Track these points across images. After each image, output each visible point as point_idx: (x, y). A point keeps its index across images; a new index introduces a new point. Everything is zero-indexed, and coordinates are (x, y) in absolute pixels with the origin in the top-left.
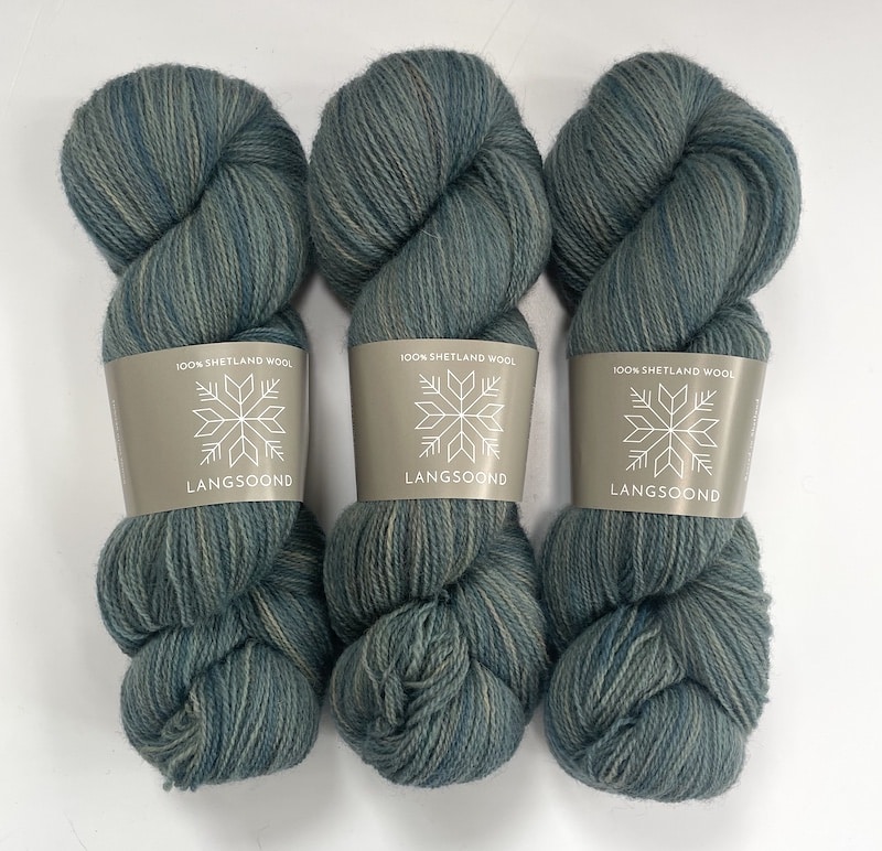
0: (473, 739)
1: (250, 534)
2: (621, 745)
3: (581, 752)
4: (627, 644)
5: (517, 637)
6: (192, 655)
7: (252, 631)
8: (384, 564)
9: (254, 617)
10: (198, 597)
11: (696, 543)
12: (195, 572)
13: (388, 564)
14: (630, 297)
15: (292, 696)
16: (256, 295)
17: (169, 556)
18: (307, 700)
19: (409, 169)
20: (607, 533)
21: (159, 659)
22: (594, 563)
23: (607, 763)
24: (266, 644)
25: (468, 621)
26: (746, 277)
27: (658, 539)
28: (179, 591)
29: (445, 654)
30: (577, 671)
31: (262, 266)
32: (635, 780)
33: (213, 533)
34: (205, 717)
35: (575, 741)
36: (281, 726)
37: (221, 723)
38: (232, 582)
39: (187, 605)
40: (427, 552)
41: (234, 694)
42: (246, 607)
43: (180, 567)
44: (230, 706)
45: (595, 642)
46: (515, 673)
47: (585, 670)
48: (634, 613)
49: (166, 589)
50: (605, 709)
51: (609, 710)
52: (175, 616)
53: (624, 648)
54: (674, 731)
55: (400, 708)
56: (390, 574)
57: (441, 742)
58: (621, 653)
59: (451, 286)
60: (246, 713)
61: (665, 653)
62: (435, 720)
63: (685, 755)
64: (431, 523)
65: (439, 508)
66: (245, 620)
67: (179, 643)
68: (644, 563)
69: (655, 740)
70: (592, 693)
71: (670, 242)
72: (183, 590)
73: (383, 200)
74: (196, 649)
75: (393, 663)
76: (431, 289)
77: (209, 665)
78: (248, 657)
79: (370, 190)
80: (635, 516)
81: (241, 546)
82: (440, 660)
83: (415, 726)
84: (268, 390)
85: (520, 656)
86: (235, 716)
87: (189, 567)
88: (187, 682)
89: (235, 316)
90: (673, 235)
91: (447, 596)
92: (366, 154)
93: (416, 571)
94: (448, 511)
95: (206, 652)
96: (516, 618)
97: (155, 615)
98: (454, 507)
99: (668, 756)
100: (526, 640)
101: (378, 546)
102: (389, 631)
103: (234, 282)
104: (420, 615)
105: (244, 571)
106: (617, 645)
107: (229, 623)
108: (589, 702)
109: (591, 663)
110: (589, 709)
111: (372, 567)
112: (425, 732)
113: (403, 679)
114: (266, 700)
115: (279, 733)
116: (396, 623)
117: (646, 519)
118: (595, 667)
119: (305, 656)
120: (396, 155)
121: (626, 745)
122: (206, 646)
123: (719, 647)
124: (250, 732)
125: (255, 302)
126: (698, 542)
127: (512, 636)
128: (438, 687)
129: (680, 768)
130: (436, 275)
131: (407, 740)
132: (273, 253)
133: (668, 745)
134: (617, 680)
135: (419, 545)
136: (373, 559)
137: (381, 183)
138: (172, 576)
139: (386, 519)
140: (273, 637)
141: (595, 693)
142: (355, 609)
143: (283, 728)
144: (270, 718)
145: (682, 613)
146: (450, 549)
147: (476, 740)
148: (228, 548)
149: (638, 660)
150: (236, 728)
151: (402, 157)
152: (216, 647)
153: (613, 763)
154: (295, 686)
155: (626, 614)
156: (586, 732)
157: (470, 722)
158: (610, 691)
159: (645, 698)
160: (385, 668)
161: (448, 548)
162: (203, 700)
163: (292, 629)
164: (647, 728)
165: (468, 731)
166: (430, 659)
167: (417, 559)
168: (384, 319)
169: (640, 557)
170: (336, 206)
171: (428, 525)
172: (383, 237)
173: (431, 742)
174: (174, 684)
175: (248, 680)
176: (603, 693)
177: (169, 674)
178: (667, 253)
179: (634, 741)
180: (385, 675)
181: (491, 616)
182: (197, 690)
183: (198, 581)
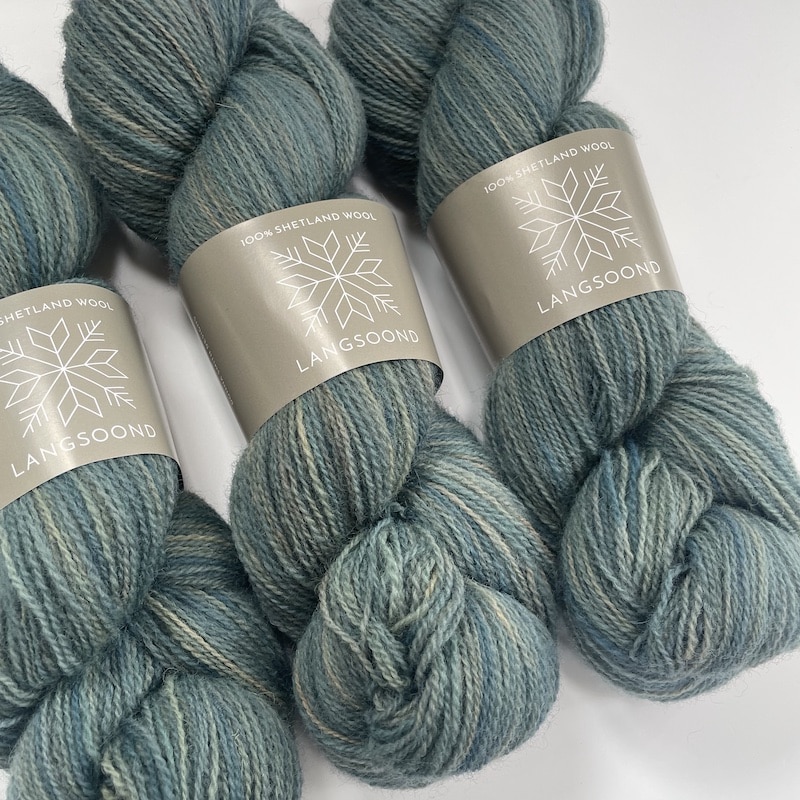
0: (506, 670)
1: (117, 501)
2: (686, 600)
3: (639, 640)
4: (633, 483)
5: (504, 529)
6: (91, 714)
7: (167, 660)
8: (310, 482)
9: (163, 638)
10: (72, 617)
11: (661, 324)
12: (56, 576)
13: (315, 478)
14: (470, 107)
15: (249, 719)
16: (42, 239)
17: (11, 568)
18: (271, 720)
19: (177, 35)
20: (556, 358)
21: (45, 739)
22: (555, 403)
23: (681, 631)
24: (191, 670)
25: (440, 525)
26: (577, 61)
27: (617, 336)
28: (40, 615)
29: (429, 570)
30: (592, 538)
31: (39, 203)
32: (721, 638)
33: (66, 513)
34: (133, 789)
35: (627, 628)
36: (247, 765)
37: (160, 789)
38: (114, 581)
39: (60, 635)
40: (357, 440)
41: (166, 742)
42: (147, 628)
43: (32, 579)
44: (166, 760)
45: (596, 499)
46: (518, 578)
47: (601, 533)
48: (622, 452)
49: (23, 624)
50: (645, 570)
51: (649, 569)
52: (48, 661)
53: (632, 489)
54: (739, 555)
55: (401, 661)
56: (321, 491)
57: (469, 684)
58: (632, 495)
59: (272, 148)
60: (192, 762)
61: (678, 476)
62: (451, 656)
63: (764, 578)
64: (349, 403)
65: (352, 383)
66: (152, 648)
67: (67, 706)
68: (614, 372)
69: (722, 574)
70: (621, 555)
71: (487, 38)
72: (46, 612)
73: (158, 81)
74: (94, 704)
75: (367, 608)
76: (249, 155)
77: (120, 722)
78: (171, 691)
79: (141, 74)
80: (580, 321)
81: (111, 524)
82: (426, 579)
83: (428, 673)
84: (91, 332)
85: (516, 552)
86: (177, 770)
87: (45, 572)
88: (93, 752)
89: (23, 269)
90: (488, 32)
91: (402, 509)
92: (123, 31)
93: (353, 472)
94: (365, 383)
95: (109, 705)
96: (493, 506)
97: (19, 676)
98: (370, 377)
99: (747, 587)
100: (515, 531)
101: (293, 459)
102: (347, 572)
103: (9, 225)
104: (378, 535)
105: (126, 561)
106: (623, 490)
107: (131, 657)
108: (623, 567)
109: (603, 523)
110: (627, 576)
111: (295, 491)
112: (444, 675)
113: (389, 622)
114: (214, 735)
115: (248, 775)
116: (351, 561)
117: (594, 318)
118: (610, 526)
119: (249, 666)
120: (159, 22)
121: (692, 597)
122: (108, 698)
123: (736, 440)
124: (205, 788)
125: (43, 248)
126: (663, 320)
127: (498, 531)
128: (438, 609)
129: (766, 597)
130: (249, 140)
131: (424, 698)
132: (50, 190)
133: (741, 575)
134: (644, 527)
135: (345, 435)
136: (294, 481)
137: (151, 61)
138: (24, 594)
139: (291, 423)
140: (197, 655)
141: (625, 553)
142: (292, 570)
143: (252, 767)
144: (227, 756)
145: (677, 424)
146: (385, 431)
147: (511, 669)
148: (93, 527)
149: (654, 497)
150: (185, 787)
151: (167, 23)
152: (123, 694)
153: (687, 627)
154: (248, 705)
155: (615, 456)
156: (635, 610)
157: (493, 648)
158: (642, 543)
159: (683, 536)
160: (361, 619)
161: (381, 430)
162: (123, 767)
163: (219, 635)
164: (706, 566)
165: (496, 660)
166: (412, 585)
167: (349, 454)
168: (206, 211)
169: (606, 365)
170: (108, 110)
171: (346, 406)
172: (175, 130)
173: (457, 687)
174: (75, 764)
175: (180, 716)
176: (634, 551)
177: (65, 752)
178: (490, 50)
179: (699, 587)
180: (363, 628)
181: (464, 513)
182: (112, 758)
183: (65, 590)
